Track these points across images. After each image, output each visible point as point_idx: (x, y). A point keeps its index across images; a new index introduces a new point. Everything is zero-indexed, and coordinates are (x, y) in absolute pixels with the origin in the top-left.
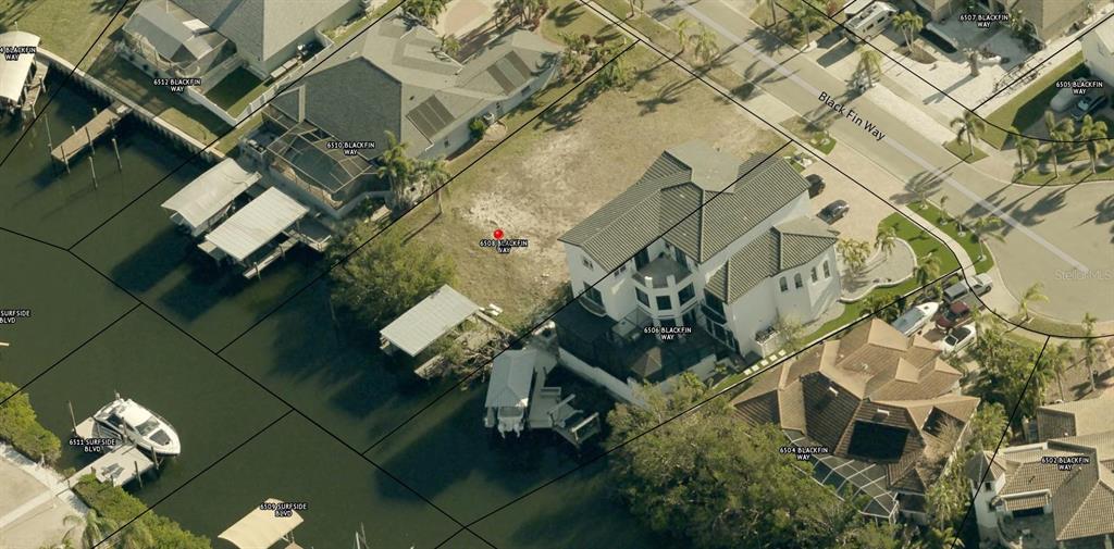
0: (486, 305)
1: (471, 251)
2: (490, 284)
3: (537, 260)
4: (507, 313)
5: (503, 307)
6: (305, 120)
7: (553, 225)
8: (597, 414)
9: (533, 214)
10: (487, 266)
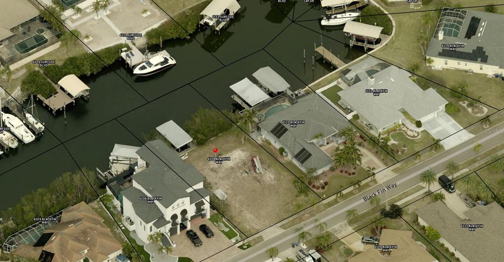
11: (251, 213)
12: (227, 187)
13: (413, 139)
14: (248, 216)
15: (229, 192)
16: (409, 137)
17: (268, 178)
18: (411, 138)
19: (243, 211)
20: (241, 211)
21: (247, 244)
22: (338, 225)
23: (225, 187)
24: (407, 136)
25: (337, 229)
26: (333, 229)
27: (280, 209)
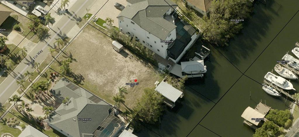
0: (156, 85)
1: (135, 92)
2: (148, 85)
3: (139, 74)
4: (158, 79)
5: (156, 81)
6: (93, 134)
7: (125, 72)
8: (196, 53)
9: (121, 78)
10: (141, 86)
11: (93, 43)
12: (117, 60)
13: (6, 133)
14: (95, 41)
15: (114, 57)
16: (9, 134)
17: (93, 75)
18: (8, 133)
19: (99, 43)
20: (101, 43)
21: (87, 19)
22: (32, 49)
23: (119, 60)
24: (11, 134)
25: (31, 46)
26: (34, 46)
27: (75, 52)
